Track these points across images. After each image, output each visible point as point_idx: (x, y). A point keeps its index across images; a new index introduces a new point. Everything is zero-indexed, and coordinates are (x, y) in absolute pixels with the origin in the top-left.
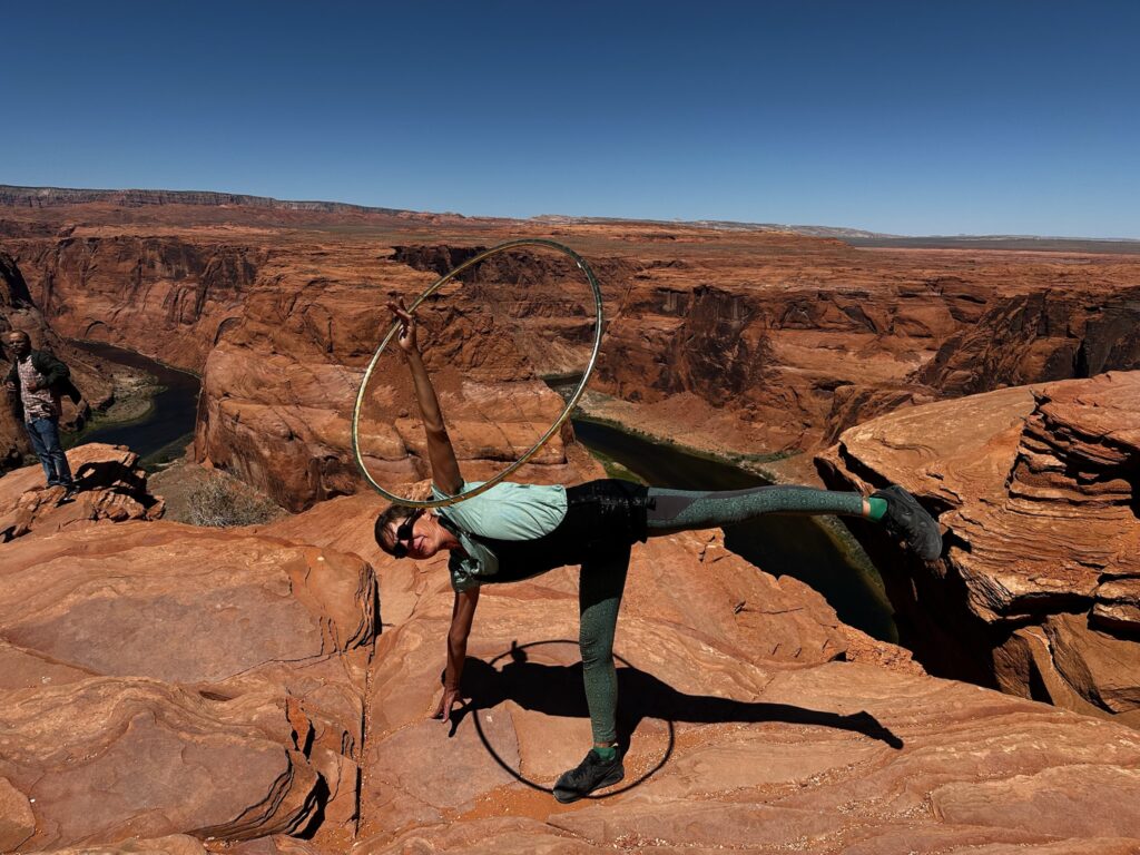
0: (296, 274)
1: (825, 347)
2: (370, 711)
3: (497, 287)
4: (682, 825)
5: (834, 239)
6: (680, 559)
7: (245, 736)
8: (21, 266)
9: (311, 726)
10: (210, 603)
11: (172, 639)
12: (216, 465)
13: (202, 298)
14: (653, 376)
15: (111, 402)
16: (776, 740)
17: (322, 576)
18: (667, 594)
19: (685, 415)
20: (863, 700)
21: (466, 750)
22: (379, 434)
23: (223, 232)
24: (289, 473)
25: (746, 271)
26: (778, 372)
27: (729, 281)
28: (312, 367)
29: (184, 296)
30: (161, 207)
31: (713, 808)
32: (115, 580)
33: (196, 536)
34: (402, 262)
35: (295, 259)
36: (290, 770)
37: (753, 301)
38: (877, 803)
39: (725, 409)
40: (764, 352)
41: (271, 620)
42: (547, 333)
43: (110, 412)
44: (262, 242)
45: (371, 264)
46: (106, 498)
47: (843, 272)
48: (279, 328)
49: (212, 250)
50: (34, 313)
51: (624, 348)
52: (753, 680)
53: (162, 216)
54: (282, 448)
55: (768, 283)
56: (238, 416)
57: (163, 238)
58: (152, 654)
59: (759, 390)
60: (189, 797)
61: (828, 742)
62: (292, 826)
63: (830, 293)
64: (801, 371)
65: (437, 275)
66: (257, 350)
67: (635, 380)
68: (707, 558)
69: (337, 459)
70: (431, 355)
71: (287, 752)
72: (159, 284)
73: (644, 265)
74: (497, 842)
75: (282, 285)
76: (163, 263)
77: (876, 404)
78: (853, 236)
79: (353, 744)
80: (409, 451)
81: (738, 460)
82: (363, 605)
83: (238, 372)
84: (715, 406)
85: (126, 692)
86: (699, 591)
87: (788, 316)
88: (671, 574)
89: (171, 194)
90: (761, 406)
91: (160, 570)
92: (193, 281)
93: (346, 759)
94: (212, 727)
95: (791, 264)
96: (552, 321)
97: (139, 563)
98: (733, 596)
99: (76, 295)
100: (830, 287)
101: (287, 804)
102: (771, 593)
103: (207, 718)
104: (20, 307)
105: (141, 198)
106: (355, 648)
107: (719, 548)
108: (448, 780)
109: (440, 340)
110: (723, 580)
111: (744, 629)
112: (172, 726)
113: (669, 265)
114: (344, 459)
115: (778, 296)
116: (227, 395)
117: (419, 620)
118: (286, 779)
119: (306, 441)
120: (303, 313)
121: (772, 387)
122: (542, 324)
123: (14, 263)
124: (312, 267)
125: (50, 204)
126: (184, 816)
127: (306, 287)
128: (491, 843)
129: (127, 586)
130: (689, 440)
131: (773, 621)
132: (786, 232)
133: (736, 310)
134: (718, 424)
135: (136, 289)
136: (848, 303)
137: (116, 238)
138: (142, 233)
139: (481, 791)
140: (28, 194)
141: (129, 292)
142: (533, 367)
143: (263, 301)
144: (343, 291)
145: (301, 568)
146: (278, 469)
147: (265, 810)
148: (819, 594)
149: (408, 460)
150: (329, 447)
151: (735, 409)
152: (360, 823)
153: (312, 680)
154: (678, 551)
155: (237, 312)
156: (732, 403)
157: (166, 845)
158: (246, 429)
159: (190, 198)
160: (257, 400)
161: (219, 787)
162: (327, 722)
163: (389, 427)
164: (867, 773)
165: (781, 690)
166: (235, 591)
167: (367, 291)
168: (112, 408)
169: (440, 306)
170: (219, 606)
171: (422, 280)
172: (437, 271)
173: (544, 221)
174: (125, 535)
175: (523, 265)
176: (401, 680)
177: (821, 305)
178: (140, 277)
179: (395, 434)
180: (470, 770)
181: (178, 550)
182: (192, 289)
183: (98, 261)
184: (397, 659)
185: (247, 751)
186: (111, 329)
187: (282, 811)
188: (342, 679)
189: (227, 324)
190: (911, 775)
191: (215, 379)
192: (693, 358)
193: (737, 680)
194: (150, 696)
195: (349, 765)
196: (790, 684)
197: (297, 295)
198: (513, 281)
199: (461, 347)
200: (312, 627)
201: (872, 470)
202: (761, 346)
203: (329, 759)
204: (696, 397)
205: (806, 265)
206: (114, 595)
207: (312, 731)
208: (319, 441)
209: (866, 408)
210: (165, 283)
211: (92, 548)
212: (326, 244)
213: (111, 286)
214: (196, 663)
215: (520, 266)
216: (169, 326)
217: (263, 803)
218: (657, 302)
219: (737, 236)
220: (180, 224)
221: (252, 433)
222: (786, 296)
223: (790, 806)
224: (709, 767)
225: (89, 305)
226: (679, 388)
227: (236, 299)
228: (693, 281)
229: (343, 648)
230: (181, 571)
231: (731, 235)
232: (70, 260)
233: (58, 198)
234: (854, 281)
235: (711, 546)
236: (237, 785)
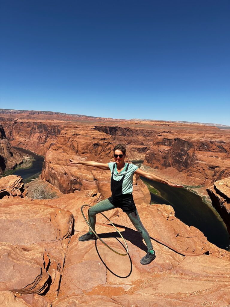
0: (70, 132)
1: (212, 156)
2: (67, 258)
3: (120, 137)
4: (152, 304)
5: (215, 127)
6: (161, 219)
7: (31, 263)
8: (4, 128)
9: (50, 261)
10: (29, 222)
11: (18, 232)
12: (46, 180)
13: (47, 137)
14: (162, 162)
15: (22, 163)
16: (184, 279)
17: (59, 217)
18: (156, 230)
19: (171, 173)
20: (212, 268)
21: (92, 273)
22: (88, 174)
23: (53, 121)
24: (64, 183)
25: (189, 135)
26: (198, 163)
27: (184, 137)
28: (72, 156)
29: (42, 137)
30: (39, 115)
31: (161, 299)
32: (6, 214)
33: (29, 203)
34: (97, 130)
35: (70, 129)
36: (41, 274)
37: (191, 143)
38: (214, 303)
39: (183, 173)
40: (194, 157)
41: (44, 229)
42: (133, 149)
43: (21, 165)
44: (62, 124)
45: (89, 130)
46: (13, 190)
47: (217, 136)
48: (65, 146)
49: (50, 126)
50: (6, 140)
51: (154, 154)
52: (179, 258)
53: (38, 117)
54: (63, 177)
55: (196, 138)
56: (53, 168)
57: (38, 122)
58: (12, 236)
59: (193, 168)
60: (13, 280)
61: (200, 281)
62: (40, 291)
63: (213, 142)
64: (205, 163)
65: (105, 133)
66: (59, 151)
67: (157, 163)
68: (169, 219)
69: (76, 180)
70: (102, 154)
71: (41, 268)
72: (37, 134)
73: (160, 132)
74: (96, 303)
75: (66, 135)
76: (38, 128)
77: (227, 173)
78: (220, 126)
79: (61, 267)
80: (95, 179)
81: (186, 187)
82: (69, 226)
83: (54, 157)
84: (180, 171)
85: (3, 247)
86: (166, 229)
87: (201, 147)
88: (158, 223)
89: (41, 112)
90: (193, 172)
91: (18, 212)
92: (45, 133)
93: (58, 272)
94: (23, 259)
95: (202, 133)
96: (135, 146)
97: (13, 210)
98: (176, 231)
99: (16, 136)
100: (213, 140)
101: (39, 284)
102: (187, 231)
103: (22, 256)
104: (3, 138)
105: (34, 112)
106: (65, 239)
107: (173, 216)
108: (86, 281)
109: (105, 150)
110: (173, 226)
111: (178, 241)
112: (12, 258)
113: (167, 132)
114: (78, 180)
115: (198, 142)
116: (51, 162)
117: (83, 232)
118: (40, 277)
119: (69, 175)
120: (71, 142)
121: (196, 167)
122: (132, 147)
123: (3, 127)
124: (74, 131)
125: (13, 114)
126: (11, 285)
127: (72, 136)
128: (94, 303)
129: (9, 216)
130: (172, 181)
131: (187, 240)
132: (201, 124)
133: (186, 145)
134: (180, 177)
135: (31, 135)
136: (218, 144)
137: (27, 122)
138: (33, 121)
139: (95, 286)
140: (8, 111)
141: (29, 135)
142: (129, 158)
143: (62, 139)
144: (81, 137)
145: (54, 214)
146: (62, 182)
147: (33, 286)
148: (202, 232)
149: (95, 182)
150: (75, 177)
151: (186, 172)
152: (59, 292)
153: (52, 247)
154: (160, 216)
155: (55, 141)
156: (185, 171)
157: (4, 294)
158: (55, 171)
159: (45, 113)
160: (58, 164)
161: (21, 277)
162: (54, 260)
163: (90, 172)
164: (211, 293)
165: (187, 262)
166: (36, 220)
167: (87, 137)
168: (22, 164)
169: (105, 141)
170: (31, 224)
171: (101, 135)
172: (105, 132)
173: (134, 120)
174: (12, 202)
175: (128, 131)
176: (76, 250)
177: (211, 145)
178: (32, 132)
179: (92, 174)
180: (92, 279)
181: (23, 207)
182: (44, 135)
183: (22, 128)
184: (76, 243)
185: (31, 267)
186: (24, 144)
187: (37, 287)
188: (60, 248)
189: (52, 144)
190: (225, 295)
191: (48, 158)
192: (173, 157)
193: (174, 258)
194: (8, 249)
195: (58, 274)
196: (190, 261)
197: (70, 138)
198: (125, 135)
199: (110, 152)
200: (55, 232)
201: (223, 194)
202: (193, 155)
203: (53, 271)
204: (174, 169)
205: (206, 134)
206: (5, 218)
207: (50, 262)
208: (72, 175)
209: (224, 174)
210: (38, 133)
211: (2, 205)
212: (78, 125)
213: (25, 134)
214: (23, 240)
215: (127, 132)
216: (38, 144)
217: (32, 283)
218: (164, 142)
219: (187, 125)
220: (43, 119)
221: (56, 173)
222: (201, 142)
223: (186, 301)
224: (162, 286)
225: (19, 138)
226: (169, 166)
227: (55, 138)
228: (174, 137)
229: (62, 239)
230: (23, 213)
231: (185, 125)
232: (16, 127)
233: (14, 112)
234: (220, 138)
235: (171, 215)
236: (26, 277)
